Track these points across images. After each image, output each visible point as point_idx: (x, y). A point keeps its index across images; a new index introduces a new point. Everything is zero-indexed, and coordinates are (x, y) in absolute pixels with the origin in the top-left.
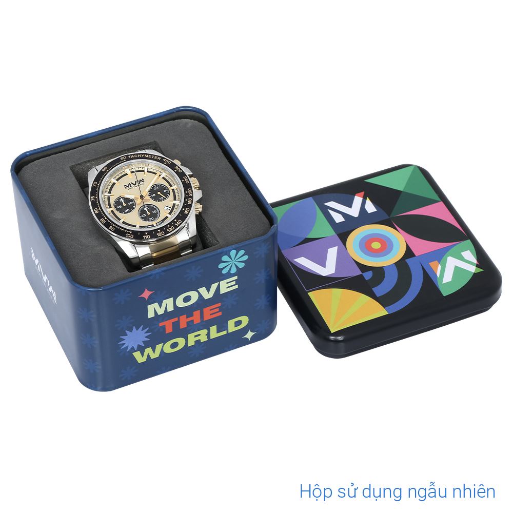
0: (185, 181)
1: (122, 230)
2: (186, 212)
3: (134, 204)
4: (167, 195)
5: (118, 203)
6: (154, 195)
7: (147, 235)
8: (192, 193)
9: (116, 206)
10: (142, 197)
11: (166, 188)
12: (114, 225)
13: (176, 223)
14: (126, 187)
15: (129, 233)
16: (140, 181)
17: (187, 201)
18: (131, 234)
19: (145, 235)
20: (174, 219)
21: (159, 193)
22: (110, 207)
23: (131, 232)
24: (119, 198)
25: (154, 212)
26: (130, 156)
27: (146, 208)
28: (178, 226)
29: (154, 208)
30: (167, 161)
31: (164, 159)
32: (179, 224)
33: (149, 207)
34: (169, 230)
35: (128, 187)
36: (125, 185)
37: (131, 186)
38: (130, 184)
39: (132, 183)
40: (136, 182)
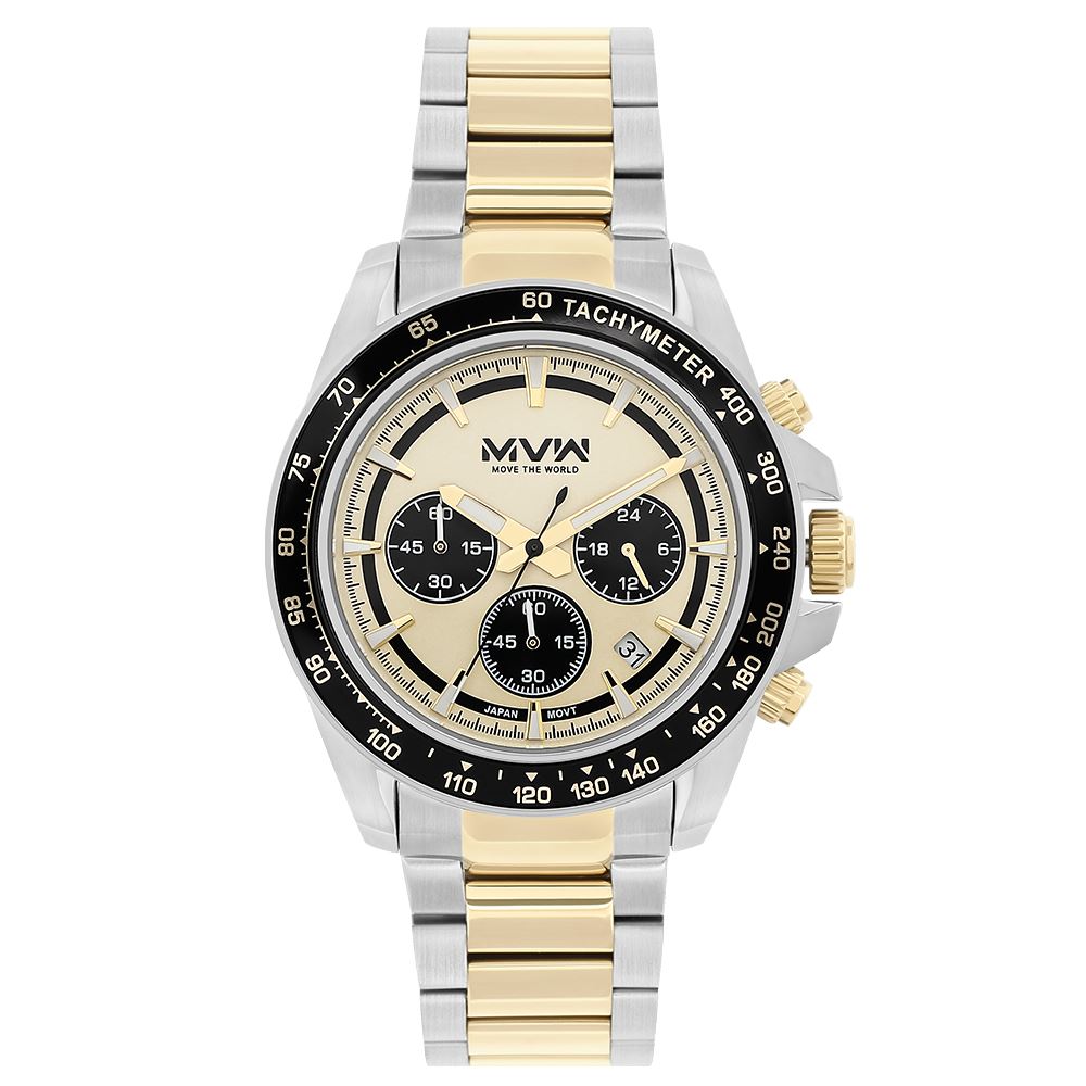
0: (770, 555)
1: (362, 698)
2: (701, 729)
3: (487, 561)
4: (660, 574)
5: (415, 520)
6: (603, 549)
7: (465, 775)
8: (778, 634)
9: (396, 535)
10: (534, 548)
11: (673, 535)
12: (333, 658)
13: (630, 765)
14: (491, 450)
15: (388, 732)
16: (572, 445)
17: (735, 670)
18: (393, 738)
19: (458, 770)
20: (628, 746)
21: (629, 550)
22: (368, 534)
23: (396, 730)
24: (432, 500)
25: (565, 642)
26: (570, 302)
27: (534, 603)
28: (631, 782)
29: (572, 621)
30: (738, 403)
31: (728, 389)
32: (642, 774)
33: (550, 603)
34: (581, 791)
35: (499, 455)
36: (487, 441)
37: (513, 458)
38: (517, 443)
39: (524, 442)
40: (547, 442)
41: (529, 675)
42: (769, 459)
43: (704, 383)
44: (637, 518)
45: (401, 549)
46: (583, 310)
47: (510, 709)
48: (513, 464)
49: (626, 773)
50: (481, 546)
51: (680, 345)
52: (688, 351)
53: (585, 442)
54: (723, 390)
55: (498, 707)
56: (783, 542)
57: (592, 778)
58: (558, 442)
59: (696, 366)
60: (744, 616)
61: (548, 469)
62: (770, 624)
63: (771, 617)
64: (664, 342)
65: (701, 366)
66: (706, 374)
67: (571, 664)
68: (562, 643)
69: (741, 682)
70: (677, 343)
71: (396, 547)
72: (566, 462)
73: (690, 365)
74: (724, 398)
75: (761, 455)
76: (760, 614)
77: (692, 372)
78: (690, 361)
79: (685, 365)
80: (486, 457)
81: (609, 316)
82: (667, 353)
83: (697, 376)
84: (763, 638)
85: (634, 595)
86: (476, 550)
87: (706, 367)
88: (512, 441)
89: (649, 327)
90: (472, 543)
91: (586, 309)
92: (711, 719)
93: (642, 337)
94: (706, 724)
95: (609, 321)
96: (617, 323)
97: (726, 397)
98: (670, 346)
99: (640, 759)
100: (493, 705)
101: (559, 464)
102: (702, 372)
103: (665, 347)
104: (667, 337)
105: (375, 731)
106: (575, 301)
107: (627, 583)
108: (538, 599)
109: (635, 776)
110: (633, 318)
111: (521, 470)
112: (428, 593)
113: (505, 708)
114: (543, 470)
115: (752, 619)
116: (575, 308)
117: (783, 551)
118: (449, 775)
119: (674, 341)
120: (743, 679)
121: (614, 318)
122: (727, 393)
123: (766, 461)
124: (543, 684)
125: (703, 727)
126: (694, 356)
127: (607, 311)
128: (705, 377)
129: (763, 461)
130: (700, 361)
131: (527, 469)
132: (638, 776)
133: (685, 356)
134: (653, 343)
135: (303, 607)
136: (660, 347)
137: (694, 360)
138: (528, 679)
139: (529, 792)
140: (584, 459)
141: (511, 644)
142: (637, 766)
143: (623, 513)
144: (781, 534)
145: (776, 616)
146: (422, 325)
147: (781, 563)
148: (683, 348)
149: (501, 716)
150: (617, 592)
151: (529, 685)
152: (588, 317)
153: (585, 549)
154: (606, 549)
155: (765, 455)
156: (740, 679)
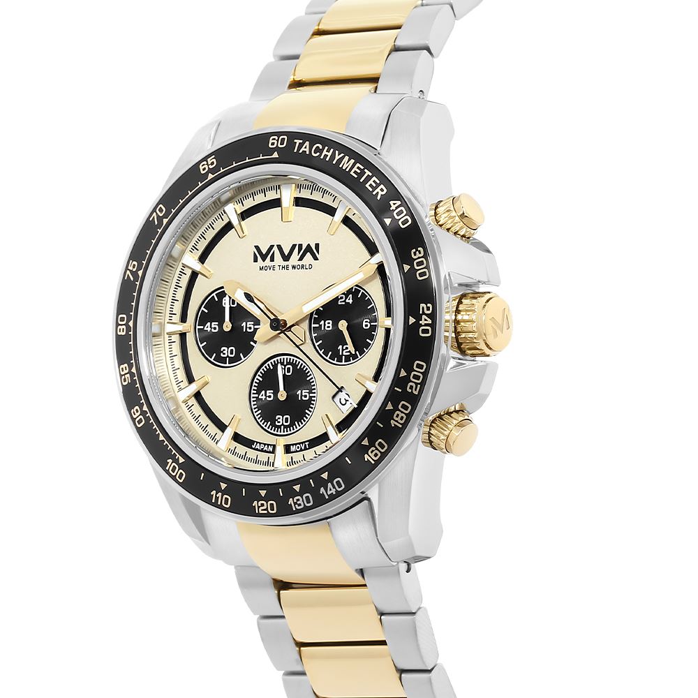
0: (417, 325)
1: (161, 438)
2: (370, 457)
4: (364, 342)
6: (328, 325)
7: (223, 493)
8: (423, 384)
10: (275, 325)
12: (145, 408)
13: (324, 484)
16: (309, 248)
17: (392, 412)
18: (180, 466)
20: (322, 470)
21: (343, 325)
23: (181, 460)
24: (223, 292)
25: (303, 394)
26: (298, 142)
27: (285, 366)
28: (327, 497)
29: (308, 379)
30: (401, 212)
31: (395, 202)
32: (333, 491)
33: (294, 365)
34: (295, 503)
35: (264, 258)
36: (257, 247)
37: (272, 260)
38: (275, 249)
39: (279, 247)
40: (294, 246)
41: (281, 420)
42: (420, 253)
43: (379, 198)
44: (351, 301)
45: (205, 329)
46: (306, 148)
47: (268, 445)
48: (272, 264)
49: (322, 490)
50: (254, 325)
51: (366, 170)
52: (370, 174)
53: (317, 246)
54: (391, 203)
55: (260, 443)
56: (426, 315)
57: (301, 494)
58: (300, 246)
59: (374, 185)
60: (398, 372)
61: (294, 267)
62: (416, 377)
63: (417, 372)
64: (355, 169)
65: (378, 185)
66: (381, 191)
67: (307, 411)
68: (302, 396)
69: (397, 421)
70: (364, 169)
71: (202, 327)
72: (305, 262)
73: (371, 185)
74: (391, 209)
75: (414, 250)
76: (409, 370)
77: (371, 190)
78: (371, 182)
79: (367, 186)
80: (256, 260)
81: (321, 151)
82: (356, 176)
83: (374, 193)
84: (412, 388)
85: (347, 359)
86: (250, 328)
87: (382, 186)
88: (272, 247)
89: (347, 158)
90: (248, 323)
91: (308, 147)
92: (377, 449)
93: (341, 166)
94: (374, 453)
95: (320, 155)
96: (326, 156)
97: (393, 207)
98: (359, 171)
99: (330, 479)
100: (257, 443)
101: (301, 263)
102: (378, 190)
103: (355, 172)
104: (358, 165)
105: (170, 461)
106: (301, 141)
107: (343, 350)
108: (288, 364)
109: (329, 493)
110: (337, 152)
111: (277, 268)
112: (220, 361)
113: (265, 444)
114: (290, 267)
115: (403, 373)
116: (301, 145)
117: (426, 322)
118: (214, 493)
119: (362, 168)
120: (398, 419)
121: (325, 152)
122: (394, 204)
123: (417, 255)
124: (289, 426)
125: (372, 455)
126: (374, 178)
127: (321, 148)
128: (380, 193)
129: (415, 255)
130: (378, 182)
131: (281, 267)
132: (331, 492)
133: (369, 178)
134: (347, 170)
135: (130, 372)
136: (352, 173)
137: (374, 181)
138: (279, 422)
139: (262, 505)
140: (316, 259)
141: (270, 397)
142: (330, 485)
143: (342, 298)
144: (425, 309)
145: (422, 371)
146: (207, 164)
147: (425, 331)
148: (368, 173)
149: (262, 450)
150: (337, 357)
151: (280, 427)
152: (308, 153)
153: (317, 325)
154: (330, 325)
155: (417, 250)
156: (396, 419)
